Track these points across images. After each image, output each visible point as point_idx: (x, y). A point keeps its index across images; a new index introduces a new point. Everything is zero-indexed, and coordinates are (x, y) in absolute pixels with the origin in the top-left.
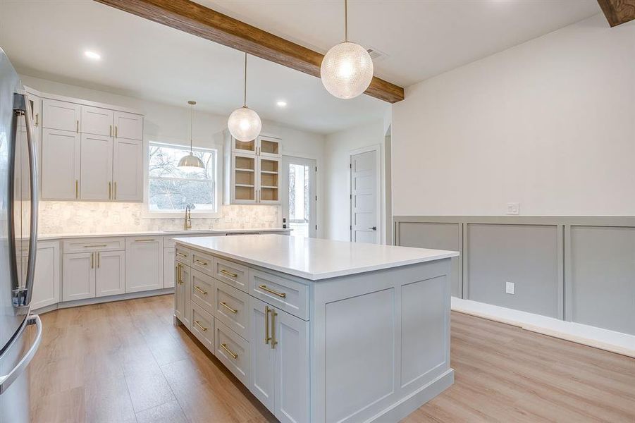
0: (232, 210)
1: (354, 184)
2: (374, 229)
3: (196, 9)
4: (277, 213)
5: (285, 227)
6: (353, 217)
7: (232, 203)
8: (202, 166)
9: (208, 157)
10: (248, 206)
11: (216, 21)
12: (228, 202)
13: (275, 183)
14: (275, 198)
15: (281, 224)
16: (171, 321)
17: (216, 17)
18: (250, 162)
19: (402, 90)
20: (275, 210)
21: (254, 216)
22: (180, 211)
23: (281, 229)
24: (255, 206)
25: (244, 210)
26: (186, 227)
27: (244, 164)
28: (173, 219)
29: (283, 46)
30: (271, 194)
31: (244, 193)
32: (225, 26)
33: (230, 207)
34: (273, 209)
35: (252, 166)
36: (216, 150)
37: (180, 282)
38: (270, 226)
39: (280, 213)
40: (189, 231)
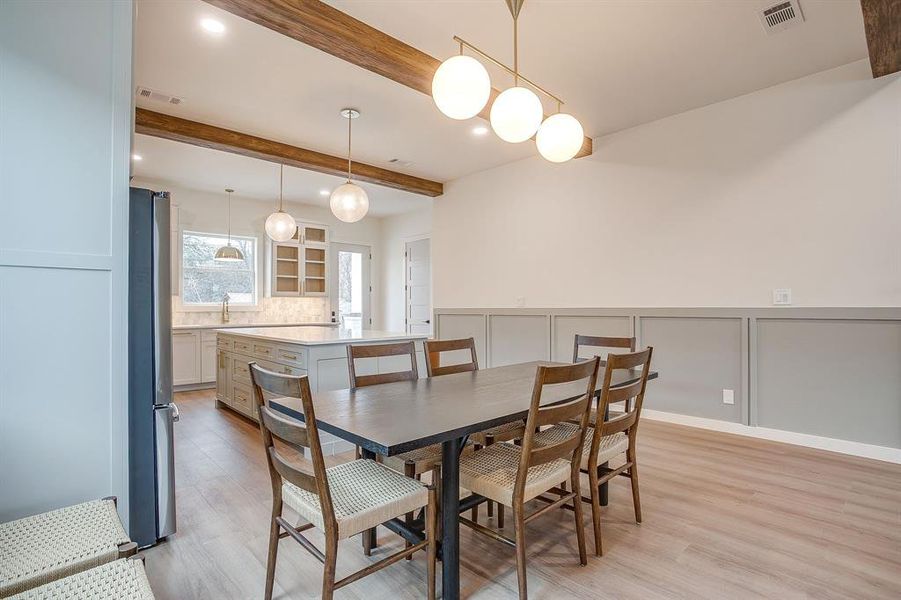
0: (274, 302)
1: (409, 273)
2: (428, 322)
3: (236, 137)
4: (324, 305)
5: (334, 321)
6: (408, 308)
7: (272, 296)
8: (241, 257)
9: (249, 245)
10: (292, 299)
11: (253, 144)
12: (268, 294)
13: (322, 273)
14: (322, 289)
15: (329, 317)
16: (213, 405)
17: (254, 141)
18: (294, 251)
19: (440, 186)
20: (323, 302)
21: (298, 309)
22: (217, 304)
23: (330, 323)
24: (299, 299)
25: (287, 303)
26: (224, 321)
27: (287, 253)
28: (209, 313)
29: (314, 159)
30: (318, 285)
31: (287, 284)
32: (261, 147)
33: (271, 299)
34: (320, 302)
35: (295, 255)
36: (256, 239)
37: (223, 367)
38: (317, 319)
39: (328, 305)
40: (226, 325)
